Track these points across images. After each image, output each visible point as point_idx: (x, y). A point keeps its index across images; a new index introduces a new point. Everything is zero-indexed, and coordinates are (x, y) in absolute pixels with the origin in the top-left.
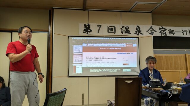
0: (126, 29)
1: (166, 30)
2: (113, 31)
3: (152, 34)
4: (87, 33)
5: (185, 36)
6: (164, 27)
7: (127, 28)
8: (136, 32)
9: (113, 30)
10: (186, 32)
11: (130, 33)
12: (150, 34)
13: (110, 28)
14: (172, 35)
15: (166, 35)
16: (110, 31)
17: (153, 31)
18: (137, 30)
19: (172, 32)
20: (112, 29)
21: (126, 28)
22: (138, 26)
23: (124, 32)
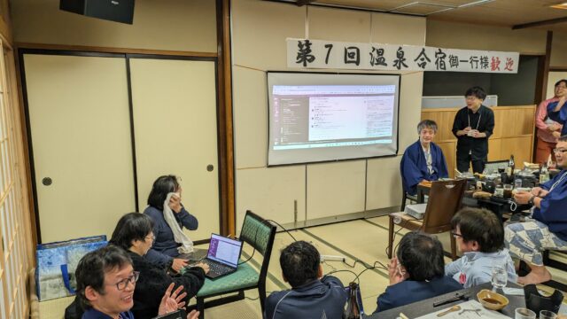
0: (379, 55)
1: (445, 56)
2: (355, 59)
3: (423, 67)
4: (305, 65)
5: (474, 70)
6: (443, 50)
7: (381, 52)
8: (396, 61)
9: (356, 56)
10: (477, 61)
11: (386, 65)
12: (420, 66)
13: (349, 51)
14: (454, 69)
15: (445, 68)
16: (349, 59)
17: (426, 60)
18: (398, 57)
19: (454, 60)
20: (353, 54)
21: (378, 52)
22: (400, 48)
23: (376, 62)
